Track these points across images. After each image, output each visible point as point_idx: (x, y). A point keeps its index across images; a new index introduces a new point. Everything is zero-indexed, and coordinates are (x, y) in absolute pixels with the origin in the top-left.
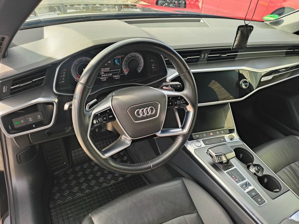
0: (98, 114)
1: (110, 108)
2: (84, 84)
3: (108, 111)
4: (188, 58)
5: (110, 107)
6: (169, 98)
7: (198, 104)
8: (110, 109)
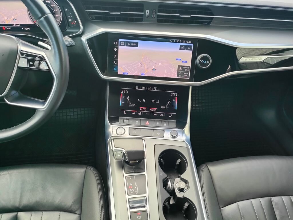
4: (122, 12)
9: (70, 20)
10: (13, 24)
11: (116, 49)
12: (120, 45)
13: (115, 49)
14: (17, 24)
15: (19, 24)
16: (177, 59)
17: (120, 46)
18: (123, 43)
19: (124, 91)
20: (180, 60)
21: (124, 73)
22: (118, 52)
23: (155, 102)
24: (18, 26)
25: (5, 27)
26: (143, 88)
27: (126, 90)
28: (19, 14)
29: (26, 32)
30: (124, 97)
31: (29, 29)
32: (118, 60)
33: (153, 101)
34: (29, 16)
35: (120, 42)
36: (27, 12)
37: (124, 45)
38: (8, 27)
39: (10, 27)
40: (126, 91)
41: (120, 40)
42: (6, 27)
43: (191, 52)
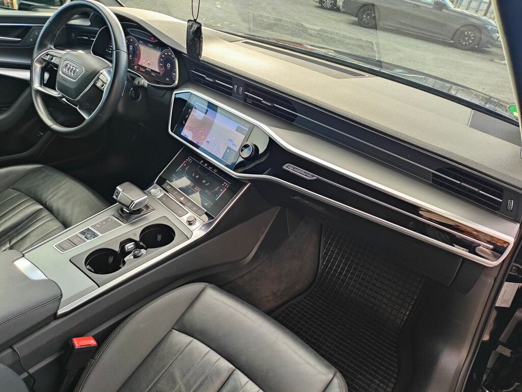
13: (190, 110)
16: (229, 140)
19: (189, 160)
20: (232, 141)
23: (205, 183)
26: (206, 165)
27: (192, 159)
29: (140, 73)
33: (204, 181)
43: (244, 136)
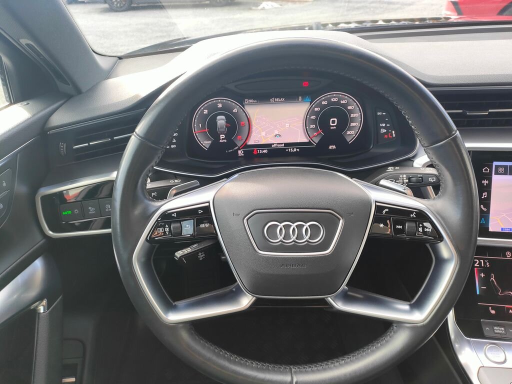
0: (174, 212)
1: (207, 204)
2: (142, 137)
3: (200, 212)
4: (490, 111)
5: (209, 202)
6: (379, 209)
7: (478, 238)
8: (208, 207)
9: (383, 131)
10: (274, 144)
11: (487, 182)
12: (497, 173)
13: (485, 182)
14: (280, 144)
15: (282, 144)
17: (495, 174)
18: (501, 170)
19: (480, 263)
21: (502, 229)
22: (491, 188)
24: (281, 145)
25: (257, 150)
27: (484, 259)
28: (287, 125)
30: (482, 275)
31: (298, 150)
32: (490, 203)
34: (304, 129)
35: (497, 167)
36: (302, 122)
37: (505, 173)
38: (263, 150)
39: (265, 149)
40: (485, 263)
41: (495, 163)
42: (259, 150)
